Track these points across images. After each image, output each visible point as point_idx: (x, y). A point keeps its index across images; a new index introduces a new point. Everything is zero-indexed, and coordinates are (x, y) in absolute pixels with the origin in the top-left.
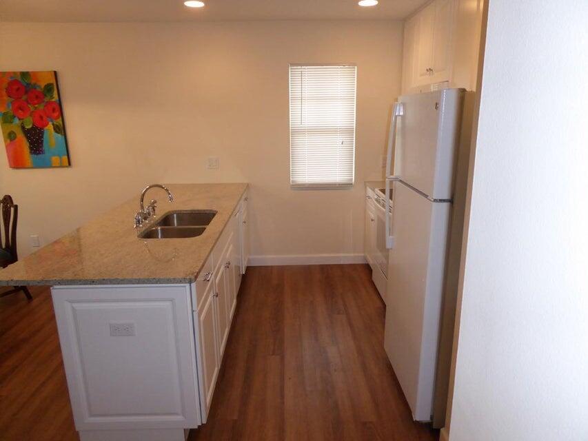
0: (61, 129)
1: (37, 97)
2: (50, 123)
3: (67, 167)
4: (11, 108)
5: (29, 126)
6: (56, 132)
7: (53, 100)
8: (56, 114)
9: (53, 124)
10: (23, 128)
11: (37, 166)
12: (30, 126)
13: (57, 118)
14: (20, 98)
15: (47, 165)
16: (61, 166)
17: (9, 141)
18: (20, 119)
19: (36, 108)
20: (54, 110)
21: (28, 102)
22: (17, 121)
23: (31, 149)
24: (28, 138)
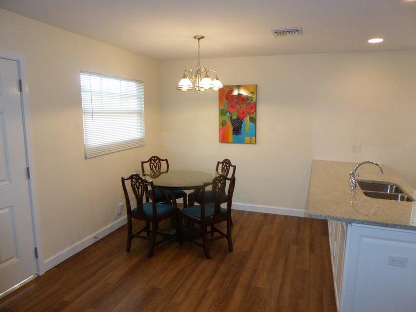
0: (253, 120)
1: (243, 100)
2: (248, 116)
3: (254, 144)
4: (226, 106)
5: (234, 118)
6: (251, 121)
7: (253, 102)
8: (253, 111)
9: (250, 117)
10: (231, 118)
11: (235, 142)
12: (236, 118)
13: (253, 113)
14: (233, 101)
15: (242, 142)
16: (250, 143)
17: (221, 126)
18: (230, 113)
19: (241, 107)
20: (252, 108)
21: (237, 104)
22: (228, 115)
23: (234, 131)
24: (233, 125)
